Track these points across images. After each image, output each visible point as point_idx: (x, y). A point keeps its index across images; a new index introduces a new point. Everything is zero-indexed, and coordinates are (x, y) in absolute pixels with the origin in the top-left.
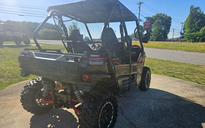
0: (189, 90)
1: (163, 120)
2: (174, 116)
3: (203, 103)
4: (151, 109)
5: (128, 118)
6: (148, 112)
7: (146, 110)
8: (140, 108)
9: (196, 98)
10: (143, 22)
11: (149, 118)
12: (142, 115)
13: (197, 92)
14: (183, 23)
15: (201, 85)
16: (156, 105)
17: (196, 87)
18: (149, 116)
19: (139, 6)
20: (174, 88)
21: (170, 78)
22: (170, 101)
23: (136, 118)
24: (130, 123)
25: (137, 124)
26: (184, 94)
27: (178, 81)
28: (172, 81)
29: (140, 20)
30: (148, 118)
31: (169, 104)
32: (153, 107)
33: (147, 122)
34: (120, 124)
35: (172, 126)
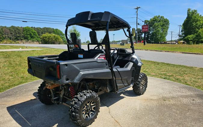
0: (176, 90)
1: (145, 119)
2: (156, 114)
3: (186, 103)
4: (136, 109)
5: (113, 117)
6: (133, 111)
7: (131, 109)
8: (127, 107)
9: (181, 99)
10: (141, 25)
11: (133, 116)
12: (127, 113)
13: (183, 93)
14: (180, 26)
15: (189, 86)
16: (142, 105)
17: (184, 88)
18: (133, 114)
19: (136, 10)
20: (163, 89)
21: (161, 80)
22: (155, 101)
23: (121, 116)
24: (115, 121)
25: (121, 122)
26: (171, 94)
27: (168, 82)
28: (162, 82)
29: (138, 24)
30: (131, 117)
31: (154, 104)
32: (138, 107)
33: (130, 120)
34: (105, 122)
35: (152, 123)
